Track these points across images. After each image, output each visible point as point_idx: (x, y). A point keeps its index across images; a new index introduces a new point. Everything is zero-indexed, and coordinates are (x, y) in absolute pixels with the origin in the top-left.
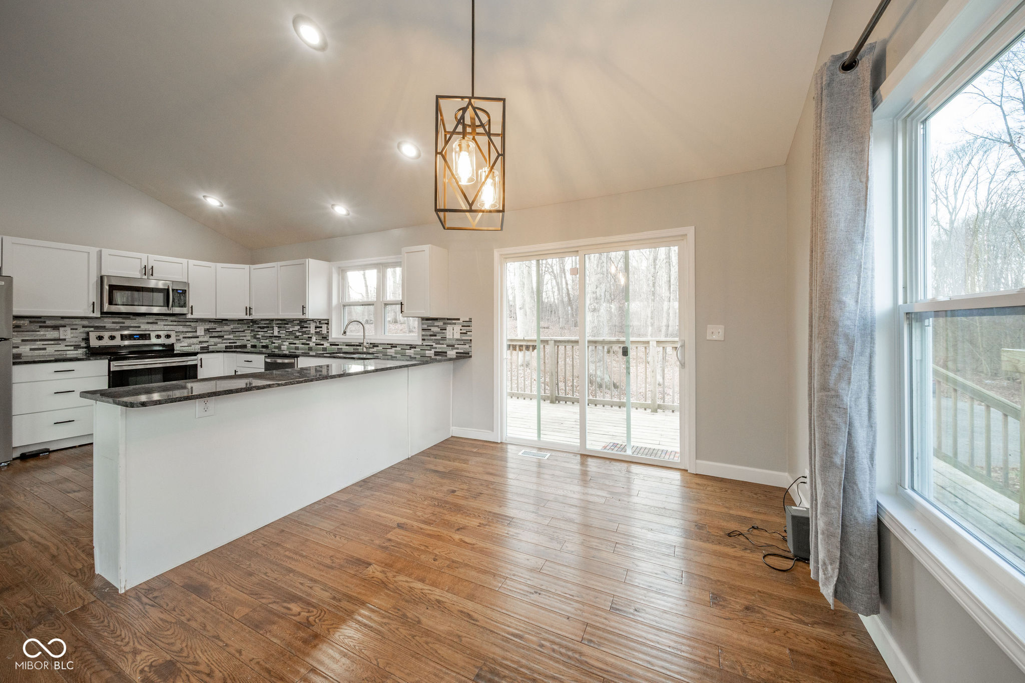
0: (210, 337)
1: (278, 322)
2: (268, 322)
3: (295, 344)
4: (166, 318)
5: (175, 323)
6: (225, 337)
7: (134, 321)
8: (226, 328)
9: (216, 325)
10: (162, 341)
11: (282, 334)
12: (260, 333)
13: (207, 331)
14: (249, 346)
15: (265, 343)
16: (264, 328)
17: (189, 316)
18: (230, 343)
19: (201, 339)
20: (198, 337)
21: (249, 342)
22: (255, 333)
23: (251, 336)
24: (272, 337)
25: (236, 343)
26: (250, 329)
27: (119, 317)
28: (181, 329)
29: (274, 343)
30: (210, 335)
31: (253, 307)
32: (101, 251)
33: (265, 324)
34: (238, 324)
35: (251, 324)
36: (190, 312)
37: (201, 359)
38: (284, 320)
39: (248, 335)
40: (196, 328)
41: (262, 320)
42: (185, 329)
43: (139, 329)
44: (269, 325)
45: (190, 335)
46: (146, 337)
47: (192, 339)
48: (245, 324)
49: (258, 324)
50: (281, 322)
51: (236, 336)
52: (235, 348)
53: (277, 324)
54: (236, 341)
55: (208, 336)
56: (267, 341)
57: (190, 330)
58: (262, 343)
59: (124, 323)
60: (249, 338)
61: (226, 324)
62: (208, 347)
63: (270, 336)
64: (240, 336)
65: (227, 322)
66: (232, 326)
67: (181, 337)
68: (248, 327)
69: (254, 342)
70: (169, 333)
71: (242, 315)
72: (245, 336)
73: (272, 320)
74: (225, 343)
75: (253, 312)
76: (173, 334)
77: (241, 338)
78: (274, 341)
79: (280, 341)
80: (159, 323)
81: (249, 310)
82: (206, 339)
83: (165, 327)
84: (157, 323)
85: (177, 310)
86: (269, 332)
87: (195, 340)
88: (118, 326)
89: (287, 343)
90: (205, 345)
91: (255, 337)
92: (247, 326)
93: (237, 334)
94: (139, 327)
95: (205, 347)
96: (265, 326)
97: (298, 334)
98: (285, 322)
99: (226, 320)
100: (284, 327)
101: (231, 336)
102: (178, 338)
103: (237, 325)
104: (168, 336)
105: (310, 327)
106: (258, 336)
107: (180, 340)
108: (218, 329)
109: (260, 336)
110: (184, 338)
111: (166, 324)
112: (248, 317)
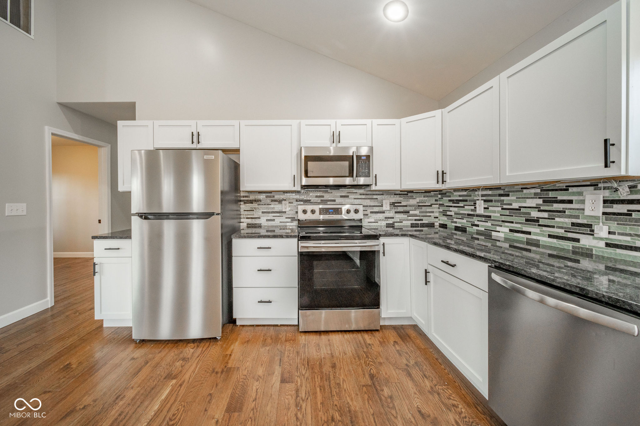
0: (396, 212)
1: (485, 193)
2: (465, 193)
3: (529, 233)
4: (355, 191)
5: (363, 197)
6: (411, 212)
7: (331, 194)
8: (412, 202)
9: (401, 199)
10: (352, 216)
11: (494, 212)
12: (451, 209)
13: (393, 204)
14: (437, 224)
15: (460, 223)
16: (458, 201)
17: (373, 188)
18: (416, 220)
19: (387, 215)
20: (384, 212)
21: (437, 220)
22: (446, 209)
23: (440, 212)
24: (473, 215)
25: (421, 220)
26: (438, 202)
27: (320, 191)
28: (368, 202)
29: (477, 226)
30: (396, 210)
31: (447, 171)
32: (300, 122)
33: (460, 196)
34: (424, 197)
35: (440, 196)
36: (374, 182)
37: (384, 244)
38: (498, 188)
39: (436, 210)
40: (382, 202)
41: (456, 190)
42: (372, 203)
43: (335, 203)
44: (468, 198)
45: (376, 209)
46: (337, 211)
47: (379, 214)
48: (432, 196)
49: (450, 196)
50: (490, 192)
51: (422, 212)
52: (421, 227)
53: (482, 196)
54: (422, 218)
55: (394, 211)
56: (464, 221)
57: (376, 204)
58: (456, 222)
59: (323, 197)
60: (437, 215)
61: (412, 197)
62: (393, 224)
63: (469, 215)
64: (427, 212)
65: (412, 194)
66: (418, 200)
67: (369, 210)
68: (436, 200)
69: (443, 220)
70: (357, 207)
71: (431, 184)
72: (433, 212)
73: (475, 189)
74: (410, 220)
75: (447, 178)
76: (361, 208)
77: (428, 214)
78: (476, 223)
79: (489, 224)
80: (350, 197)
81: (442, 176)
82: (391, 214)
83: (355, 200)
84: (347, 197)
85: (362, 181)
86: (466, 207)
87: (381, 216)
88: (319, 200)
89: (507, 230)
90: (391, 221)
91: (444, 214)
92: (434, 199)
93: (424, 209)
94: (334, 201)
95: (391, 224)
96: (461, 198)
97: (535, 214)
98: (501, 192)
99: (411, 192)
100: (498, 201)
101: (417, 212)
102: (366, 213)
103: (422, 198)
104: (356, 211)
105: (583, 202)
106: (448, 213)
107: (367, 215)
108: (403, 203)
109: (452, 213)
110: (372, 212)
111: (356, 197)
112: (440, 186)
